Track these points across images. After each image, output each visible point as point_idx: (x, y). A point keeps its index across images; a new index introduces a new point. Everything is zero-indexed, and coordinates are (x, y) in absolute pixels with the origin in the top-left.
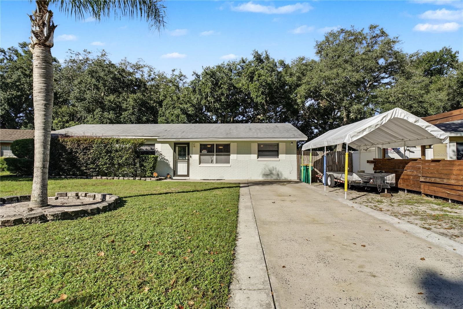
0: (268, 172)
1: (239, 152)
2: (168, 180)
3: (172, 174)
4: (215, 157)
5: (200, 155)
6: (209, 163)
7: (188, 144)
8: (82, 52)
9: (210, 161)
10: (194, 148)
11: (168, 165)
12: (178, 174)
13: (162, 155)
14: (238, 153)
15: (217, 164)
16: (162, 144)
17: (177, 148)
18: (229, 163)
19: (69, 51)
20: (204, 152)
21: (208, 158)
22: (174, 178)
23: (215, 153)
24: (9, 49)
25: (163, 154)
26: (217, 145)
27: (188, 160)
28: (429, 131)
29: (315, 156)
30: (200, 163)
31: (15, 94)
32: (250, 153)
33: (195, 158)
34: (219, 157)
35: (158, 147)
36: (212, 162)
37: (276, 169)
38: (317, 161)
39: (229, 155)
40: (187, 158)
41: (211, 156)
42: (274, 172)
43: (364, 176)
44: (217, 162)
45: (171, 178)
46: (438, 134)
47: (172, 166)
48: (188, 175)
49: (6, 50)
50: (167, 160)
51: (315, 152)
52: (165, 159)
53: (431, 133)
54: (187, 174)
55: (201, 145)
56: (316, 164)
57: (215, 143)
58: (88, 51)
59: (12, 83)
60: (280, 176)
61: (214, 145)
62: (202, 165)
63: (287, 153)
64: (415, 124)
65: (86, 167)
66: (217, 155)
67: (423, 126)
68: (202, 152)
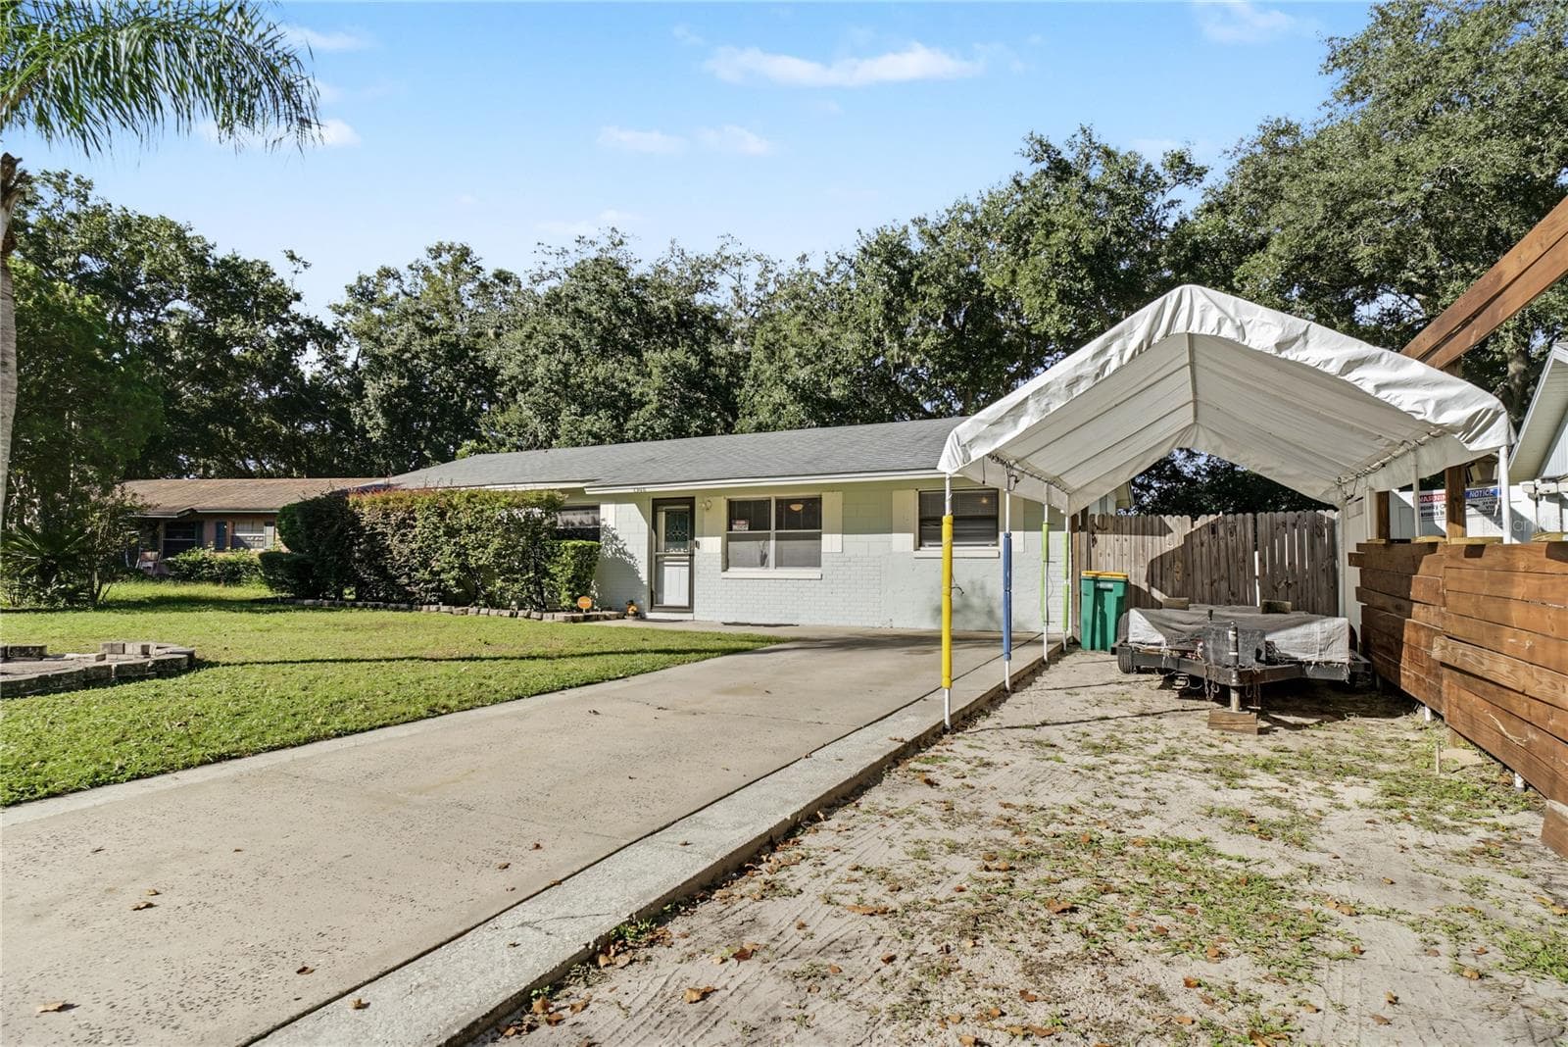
1: (849, 527)
2: (629, 623)
3: (644, 600)
4: (773, 543)
5: (730, 538)
6: (756, 566)
7: (690, 501)
8: (571, 246)
9: (758, 561)
10: (707, 516)
11: (632, 571)
12: (666, 603)
13: (616, 538)
14: (845, 530)
15: (779, 569)
16: (618, 506)
17: (662, 517)
18: (820, 566)
19: (539, 249)
20: (741, 527)
21: (751, 548)
22: (649, 615)
23: (773, 532)
24: (410, 267)
25: (620, 538)
26: (779, 502)
27: (692, 555)
28: (1368, 388)
29: (1152, 534)
30: (726, 568)
31: (395, 385)
32: (888, 528)
33: (710, 546)
34: (787, 545)
35: (608, 514)
36: (762, 564)
37: (983, 588)
38: (1161, 556)
39: (818, 537)
40: (687, 549)
41: (761, 543)
42: (975, 601)
43: (1174, 625)
44: (779, 564)
45: (639, 616)
46: (1424, 402)
47: (644, 575)
48: (690, 608)
49: (403, 270)
50: (631, 557)
51: (1156, 519)
52: (625, 554)
53: (1382, 395)
54: (687, 604)
55: (731, 503)
56: (1157, 571)
57: (773, 496)
58: (587, 239)
59: (394, 357)
61: (769, 501)
62: (733, 572)
64: (1283, 355)
65: (409, 576)
66: (779, 538)
67: (1328, 362)
68: (734, 527)
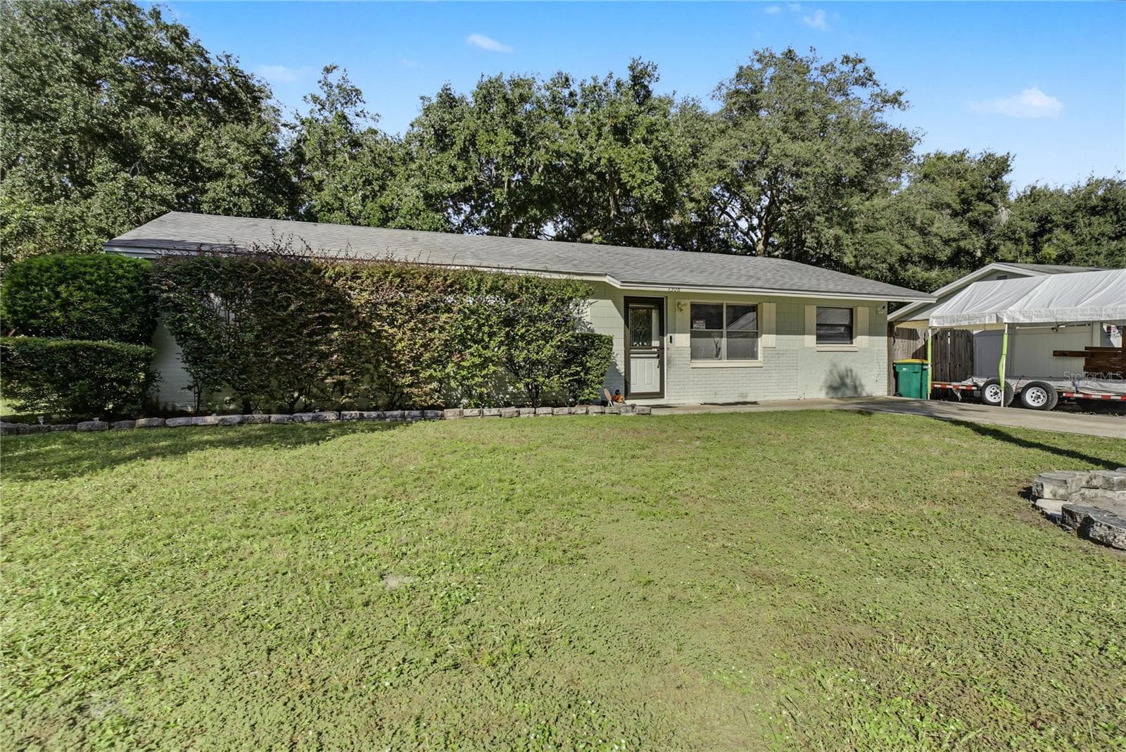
0: (837, 382)
1: (780, 329)
4: (724, 340)
5: (693, 335)
6: (712, 358)
7: (661, 301)
9: (714, 354)
12: (633, 391)
14: (778, 332)
15: (728, 360)
17: (632, 314)
18: (755, 356)
20: (701, 325)
21: (708, 343)
23: (725, 330)
26: (729, 307)
27: (661, 348)
30: (693, 358)
32: (802, 332)
33: (680, 341)
34: (734, 341)
37: (851, 372)
39: (757, 336)
40: (655, 343)
41: (716, 339)
42: (848, 381)
44: (728, 356)
47: (621, 367)
48: (660, 395)
54: (658, 390)
55: (693, 306)
57: (725, 302)
60: (859, 390)
61: (722, 306)
62: (697, 363)
63: (872, 332)
66: (729, 335)
68: (696, 325)
